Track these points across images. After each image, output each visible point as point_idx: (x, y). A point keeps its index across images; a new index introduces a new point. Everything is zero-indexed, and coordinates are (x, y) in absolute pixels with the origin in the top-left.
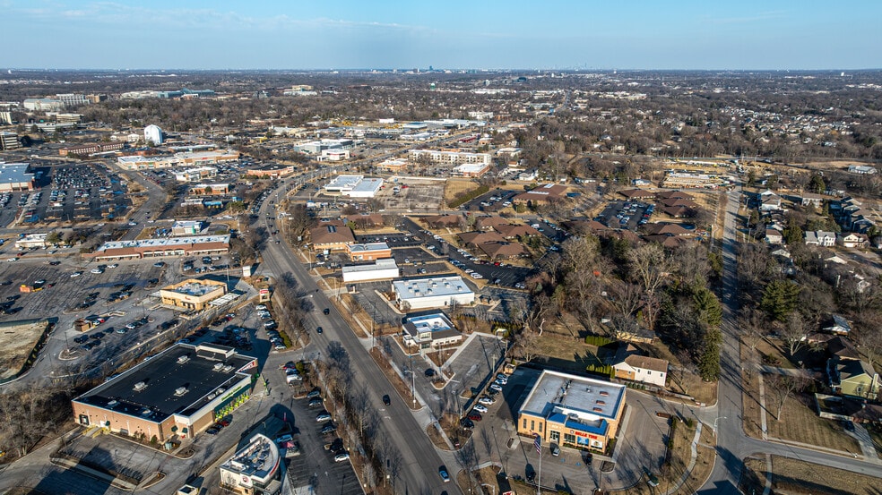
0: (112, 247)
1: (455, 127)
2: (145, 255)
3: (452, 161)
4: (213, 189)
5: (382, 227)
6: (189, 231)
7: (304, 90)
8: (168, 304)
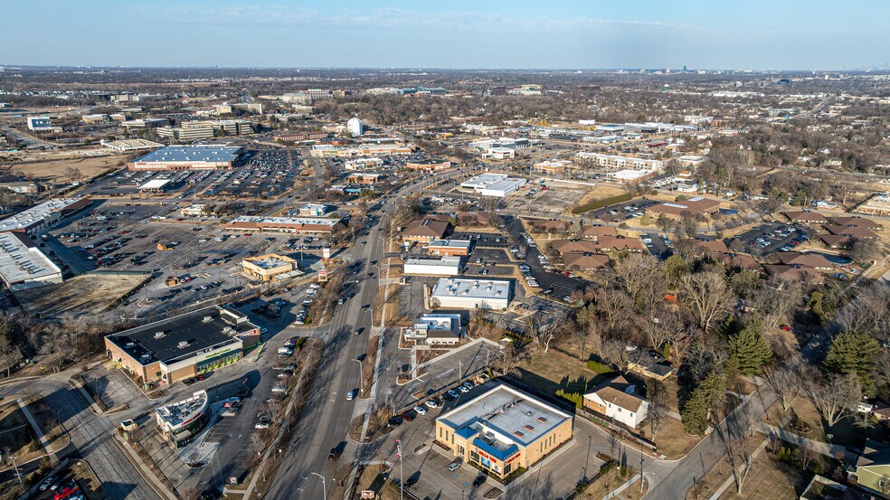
0: (242, 220)
1: (653, 131)
2: (265, 231)
3: (618, 166)
4: (364, 178)
5: (486, 226)
6: (314, 213)
7: (531, 89)
8: (246, 274)
